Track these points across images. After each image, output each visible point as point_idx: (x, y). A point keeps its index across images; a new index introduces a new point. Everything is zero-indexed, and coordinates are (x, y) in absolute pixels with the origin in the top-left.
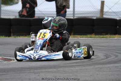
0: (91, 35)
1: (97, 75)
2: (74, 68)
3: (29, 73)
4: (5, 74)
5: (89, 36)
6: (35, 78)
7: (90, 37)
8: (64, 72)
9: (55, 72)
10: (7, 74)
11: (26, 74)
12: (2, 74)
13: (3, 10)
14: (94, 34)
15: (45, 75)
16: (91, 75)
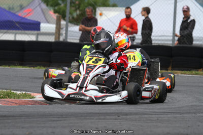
0: (198, 71)
1: (199, 126)
2: (165, 116)
3: (97, 119)
4: (61, 120)
5: (194, 72)
6: (105, 127)
7: (196, 74)
8: (150, 120)
9: (136, 120)
10: (65, 120)
11: (93, 121)
12: (57, 119)
13: (70, 31)
14: (201, 69)
15: (120, 123)
16: (189, 127)
